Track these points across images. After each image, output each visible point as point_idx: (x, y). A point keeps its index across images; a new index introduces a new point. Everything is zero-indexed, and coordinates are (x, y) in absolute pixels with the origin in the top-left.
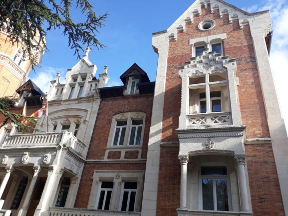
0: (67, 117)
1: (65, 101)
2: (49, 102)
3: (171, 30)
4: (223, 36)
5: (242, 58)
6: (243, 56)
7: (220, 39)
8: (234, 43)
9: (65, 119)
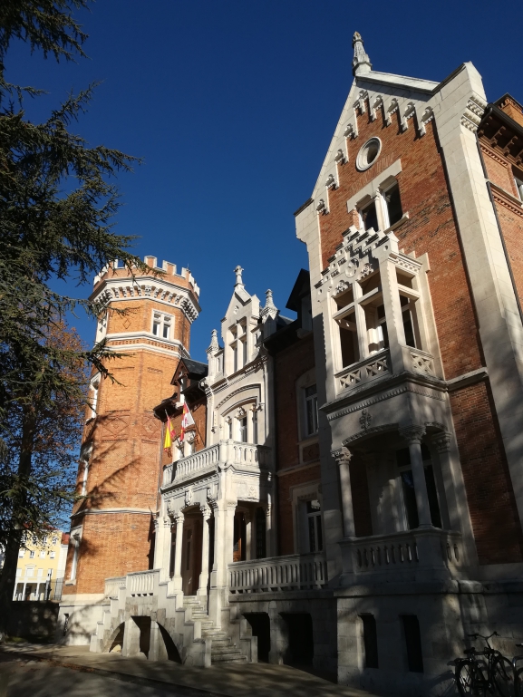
0: (240, 405)
1: (230, 378)
2: (213, 387)
3: (319, 193)
4: (395, 168)
5: (430, 206)
6: (430, 200)
7: (391, 177)
8: (415, 175)
9: (239, 409)
